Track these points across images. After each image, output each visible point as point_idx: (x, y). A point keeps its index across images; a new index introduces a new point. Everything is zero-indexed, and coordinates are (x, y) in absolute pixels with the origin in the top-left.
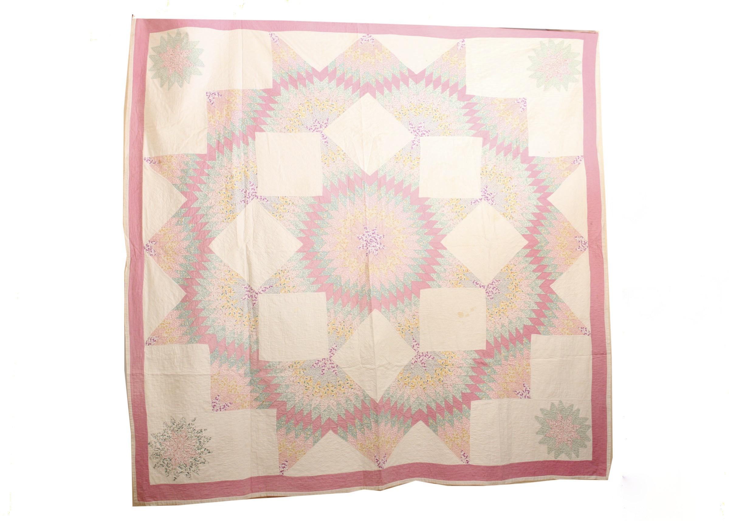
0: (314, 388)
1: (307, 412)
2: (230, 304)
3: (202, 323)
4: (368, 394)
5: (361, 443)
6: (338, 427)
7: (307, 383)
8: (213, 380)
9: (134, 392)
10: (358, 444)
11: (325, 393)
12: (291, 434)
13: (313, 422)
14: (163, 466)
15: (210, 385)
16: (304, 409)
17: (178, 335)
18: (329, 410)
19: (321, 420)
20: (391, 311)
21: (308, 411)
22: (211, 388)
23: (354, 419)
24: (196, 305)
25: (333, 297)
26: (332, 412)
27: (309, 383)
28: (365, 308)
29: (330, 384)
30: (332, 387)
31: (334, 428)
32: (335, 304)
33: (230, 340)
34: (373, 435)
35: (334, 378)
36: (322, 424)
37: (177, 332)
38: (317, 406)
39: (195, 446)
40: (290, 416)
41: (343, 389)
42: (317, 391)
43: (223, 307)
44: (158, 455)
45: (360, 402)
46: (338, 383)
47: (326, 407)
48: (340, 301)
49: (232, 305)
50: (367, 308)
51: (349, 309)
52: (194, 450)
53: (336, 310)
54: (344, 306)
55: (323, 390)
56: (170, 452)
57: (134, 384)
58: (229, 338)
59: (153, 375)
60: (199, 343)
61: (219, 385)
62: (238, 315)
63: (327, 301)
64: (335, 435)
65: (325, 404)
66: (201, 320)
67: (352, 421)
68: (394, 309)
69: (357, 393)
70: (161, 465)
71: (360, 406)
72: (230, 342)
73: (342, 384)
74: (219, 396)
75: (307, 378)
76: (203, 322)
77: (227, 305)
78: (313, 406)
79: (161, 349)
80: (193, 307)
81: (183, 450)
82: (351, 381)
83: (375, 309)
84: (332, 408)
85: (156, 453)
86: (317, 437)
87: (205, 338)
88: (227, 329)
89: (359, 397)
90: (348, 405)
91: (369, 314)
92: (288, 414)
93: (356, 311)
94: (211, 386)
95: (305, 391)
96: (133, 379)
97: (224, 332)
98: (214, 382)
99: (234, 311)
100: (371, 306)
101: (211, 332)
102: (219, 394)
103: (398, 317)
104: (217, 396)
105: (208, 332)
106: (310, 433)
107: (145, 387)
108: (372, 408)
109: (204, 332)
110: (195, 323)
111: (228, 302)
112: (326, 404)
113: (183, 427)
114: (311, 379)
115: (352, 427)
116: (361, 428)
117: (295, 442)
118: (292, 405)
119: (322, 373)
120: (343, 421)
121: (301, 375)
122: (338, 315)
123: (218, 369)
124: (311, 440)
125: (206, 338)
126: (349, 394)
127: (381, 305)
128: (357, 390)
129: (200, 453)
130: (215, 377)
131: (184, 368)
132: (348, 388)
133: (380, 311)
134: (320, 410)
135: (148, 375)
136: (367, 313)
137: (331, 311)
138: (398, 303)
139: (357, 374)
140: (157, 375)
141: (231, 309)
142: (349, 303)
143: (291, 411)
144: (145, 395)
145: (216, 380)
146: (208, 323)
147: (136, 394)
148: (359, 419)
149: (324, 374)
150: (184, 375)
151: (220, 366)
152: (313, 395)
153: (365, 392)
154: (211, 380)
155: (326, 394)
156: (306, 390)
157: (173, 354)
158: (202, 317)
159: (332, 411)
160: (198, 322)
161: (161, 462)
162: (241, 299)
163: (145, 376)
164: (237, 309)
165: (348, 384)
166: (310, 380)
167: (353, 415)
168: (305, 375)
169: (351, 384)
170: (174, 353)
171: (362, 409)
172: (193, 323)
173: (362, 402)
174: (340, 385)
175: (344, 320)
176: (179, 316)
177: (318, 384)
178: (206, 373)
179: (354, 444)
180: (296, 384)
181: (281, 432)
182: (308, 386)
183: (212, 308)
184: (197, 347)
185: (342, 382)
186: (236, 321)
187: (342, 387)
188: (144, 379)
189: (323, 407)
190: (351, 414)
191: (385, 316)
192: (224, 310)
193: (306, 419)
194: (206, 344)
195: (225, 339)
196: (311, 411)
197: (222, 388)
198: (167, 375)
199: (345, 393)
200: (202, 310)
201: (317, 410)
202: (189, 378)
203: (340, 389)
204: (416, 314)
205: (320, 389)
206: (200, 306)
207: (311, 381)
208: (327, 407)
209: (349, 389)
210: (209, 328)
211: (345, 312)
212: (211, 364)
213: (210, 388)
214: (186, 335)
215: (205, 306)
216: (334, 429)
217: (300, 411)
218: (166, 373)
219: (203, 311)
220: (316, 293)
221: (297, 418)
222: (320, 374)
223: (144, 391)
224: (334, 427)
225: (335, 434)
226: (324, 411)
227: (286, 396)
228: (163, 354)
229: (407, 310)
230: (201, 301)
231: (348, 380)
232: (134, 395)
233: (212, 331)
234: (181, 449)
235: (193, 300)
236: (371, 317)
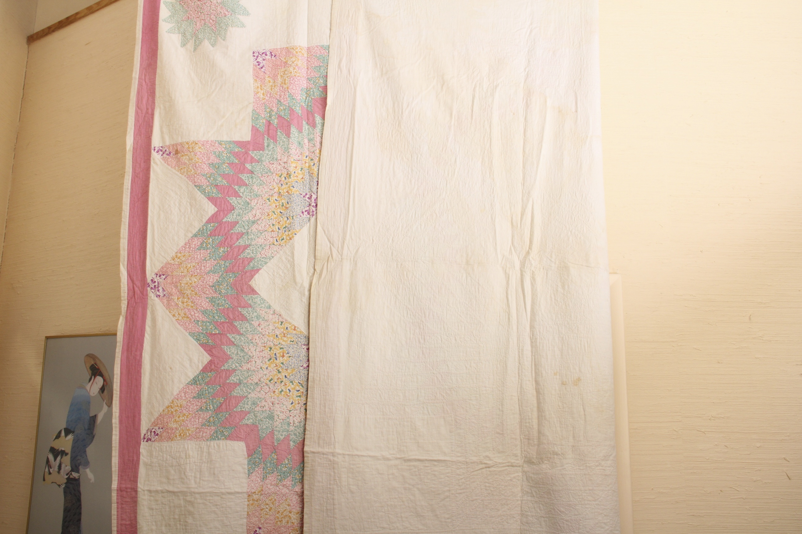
2: (282, 376)
3: (236, 407)
8: (251, 502)
9: (122, 520)
15: (246, 510)
17: (195, 426)
22: (248, 515)
24: (227, 377)
33: (282, 435)
37: (193, 420)
43: (270, 381)
49: (285, 376)
57: (123, 506)
58: (279, 432)
59: (150, 491)
60: (231, 440)
61: (261, 510)
62: (296, 393)
66: (234, 402)
72: (282, 438)
74: (260, 528)
76: (238, 405)
77: (276, 377)
79: (166, 447)
80: (221, 380)
87: (240, 431)
88: (276, 417)
94: (248, 512)
96: (122, 497)
97: (271, 422)
98: (252, 504)
99: (289, 388)
101: (249, 422)
102: (261, 526)
104: (258, 530)
105: (245, 422)
107: (138, 511)
109: (238, 421)
110: (224, 406)
111: (279, 372)
123: (261, 484)
125: (242, 431)
130: (255, 497)
131: (203, 481)
135: (144, 491)
140: (157, 491)
141: (283, 383)
144: (138, 524)
145: (257, 501)
146: (246, 406)
147: (124, 522)
150: (203, 493)
151: (264, 478)
154: (248, 501)
157: (184, 458)
158: (236, 397)
160: (229, 406)
163: (138, 493)
170: (186, 456)
172: (221, 406)
176: (198, 394)
178: (240, 490)
183: (253, 383)
184: (226, 446)
186: (292, 404)
188: (137, 498)
192: (271, 386)
194: (240, 441)
195: (272, 433)
197: (266, 514)
198: (173, 493)
200: (236, 385)
206: (233, 379)
210: (246, 415)
212: (249, 475)
213: (246, 516)
214: (208, 426)
215: (241, 378)
218: (171, 489)
219: (238, 388)
223: (136, 517)
228: (169, 457)
230: (234, 370)
232: (121, 525)
233: (251, 420)
235: (223, 368)
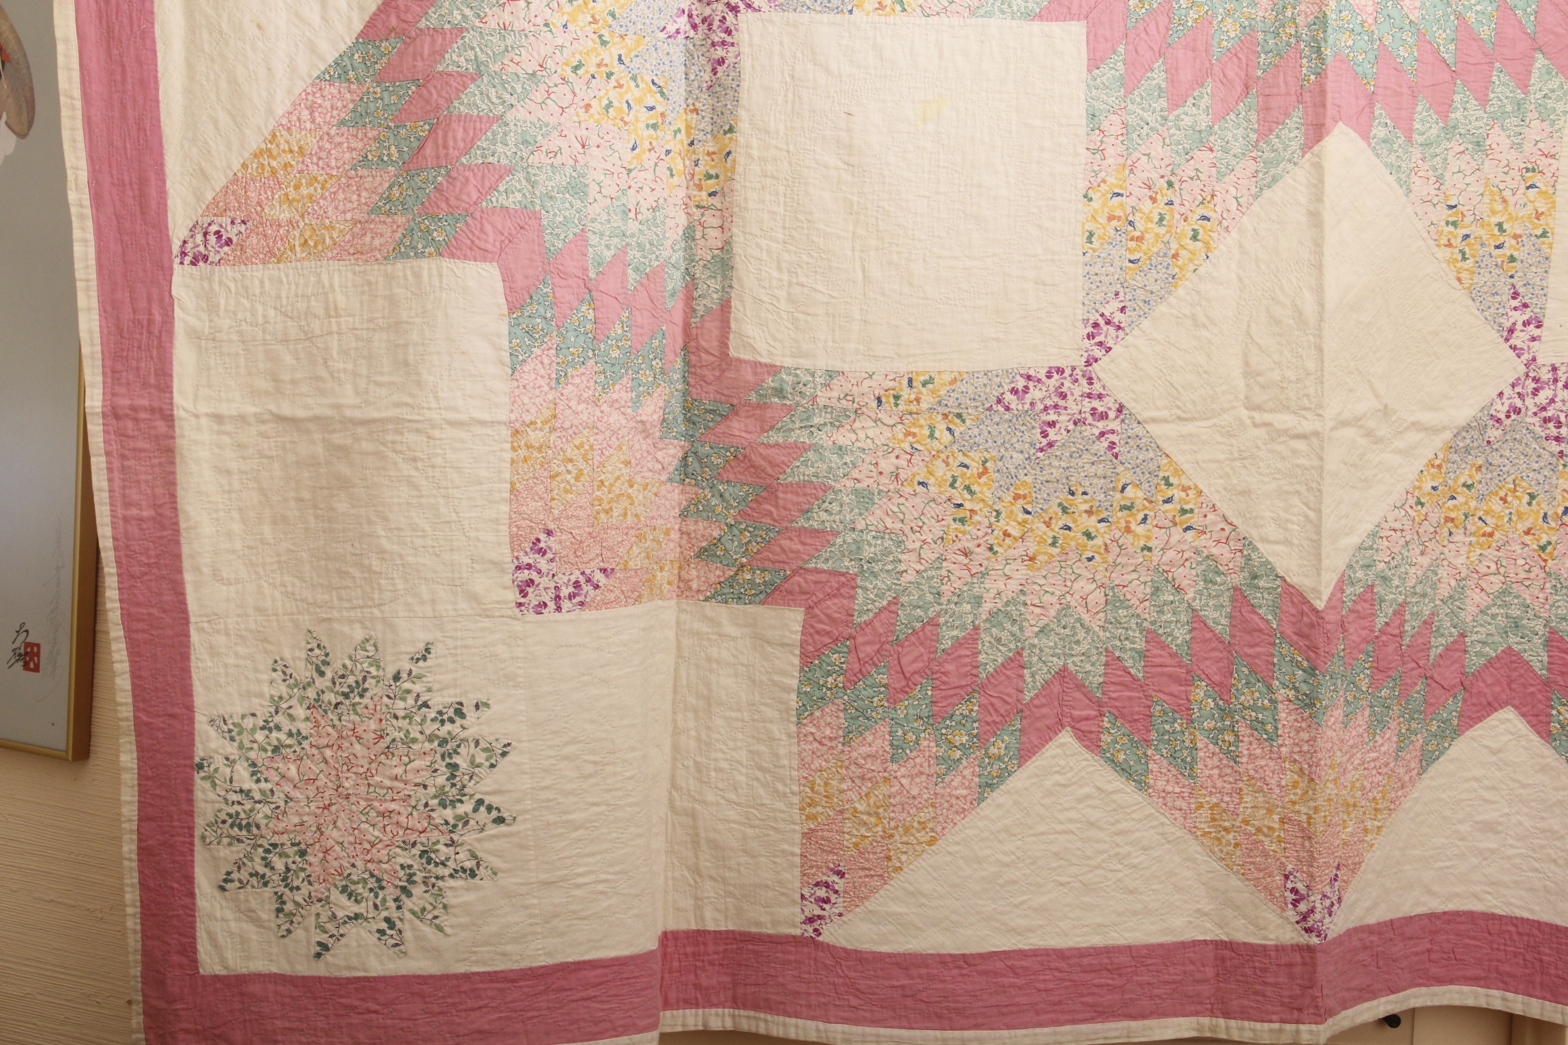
0: (998, 513)
1: (955, 633)
2: (609, 56)
3: (466, 151)
4: (1270, 559)
5: (1217, 805)
6: (1102, 715)
7: (968, 488)
8: (522, 453)
9: (127, 505)
10: (1200, 806)
11: (1053, 544)
12: (870, 738)
13: (983, 687)
14: (266, 884)
15: (507, 475)
16: (942, 620)
17: (349, 216)
18: (1068, 631)
19: (1021, 676)
20: (1419, 139)
21: (963, 627)
22: (513, 490)
23: (1188, 683)
24: (439, 54)
25: (1121, 49)
26: (1078, 642)
27: (974, 488)
28: (1287, 115)
29: (1079, 498)
30: (1089, 512)
31: (1087, 719)
32: (1129, 92)
33: (608, 247)
34: (1283, 770)
35: (1100, 472)
36: (1028, 696)
37: (341, 196)
38: (1007, 604)
39: (425, 787)
40: (870, 649)
41: (1140, 529)
42: (1011, 531)
43: (576, 68)
44: (240, 829)
45: (1225, 599)
46: (1118, 495)
47: (1053, 613)
48: (1158, 76)
49: (620, 59)
50: (1297, 116)
51: (1204, 121)
52: (421, 807)
53: (1131, 120)
54: (1176, 102)
55: (1043, 527)
56: (300, 815)
57: (126, 463)
58: (602, 235)
59: (218, 418)
60: (452, 256)
61: (552, 477)
62: (644, 116)
63: (1089, 71)
64: (1088, 755)
65: (1047, 598)
66: (460, 134)
67: (1176, 689)
68: (1434, 131)
69: (1215, 551)
70: (257, 874)
71: (1224, 621)
72: (608, 255)
73: (1139, 504)
74: (549, 533)
75: (967, 461)
76: (472, 142)
77: (595, 60)
78: (987, 606)
79: (262, 282)
80: (420, 64)
81: (363, 803)
82: (1185, 489)
83: (1340, 124)
84: (1079, 620)
85: (230, 815)
86: (999, 758)
87: (482, 230)
88: (593, 189)
89: (1218, 573)
90: (1161, 612)
91: (1306, 148)
92: (860, 640)
93: (1240, 132)
94: (512, 484)
95: (954, 525)
96: (121, 434)
97: (578, 204)
98: (525, 460)
99: (628, 97)
100: (1324, 106)
101: (512, 201)
102: (551, 526)
103: (1448, 176)
104: (543, 537)
105: (498, 199)
106: (965, 739)
107: (180, 478)
108: (1289, 632)
109: (475, 195)
110: (429, 150)
111: (604, 43)
112: (1054, 600)
113: (365, 690)
114: (985, 471)
115: (1175, 720)
116: (1222, 731)
117: (886, 780)
118: (880, 596)
119: (1044, 441)
120: (1132, 690)
121: (936, 445)
122: (1143, 149)
123: (550, 397)
124: (967, 772)
125: (488, 228)
126: (1170, 554)
127: (1371, 105)
128: (1215, 537)
129: (452, 822)
130: (535, 437)
131: (377, 384)
132: (1167, 523)
133: (1366, 136)
134: (1021, 629)
135: (197, 416)
136: (1295, 145)
137: (1105, 126)
138: (1457, 98)
139: (1222, 457)
140: (242, 418)
141: (613, 82)
142: (1202, 85)
143: (877, 624)
144: (182, 518)
145: (539, 449)
146: (500, 148)
147: (134, 511)
148: (1212, 683)
149: (1050, 445)
150: (374, 421)
151: (560, 379)
152: (991, 549)
153: (1255, 549)
154: (513, 449)
155: (1055, 551)
156: (958, 525)
157: (321, 312)
158: (468, 118)
159: (1081, 634)
160: (445, 147)
161: (258, 860)
162: (663, 35)
163: (176, 423)
164: (642, 85)
165: (1167, 506)
166: (980, 476)
167: (1186, 660)
168: (955, 447)
169: (1186, 507)
170: (327, 309)
171: (1233, 636)
172: (421, 148)
173: (1233, 600)
174: (1129, 508)
175: (1173, 173)
176: (354, 111)
177: (1017, 497)
178: (486, 416)
179: (1178, 804)
180: (908, 490)
181: (818, 728)
182: (968, 505)
183: (520, 72)
184: (441, 276)
185: (1140, 494)
186: (633, 149)
187: (1140, 516)
188: (173, 437)
189: (1037, 611)
190: (1173, 655)
191: (1386, 165)
192: (579, 86)
193: (950, 667)
194: (485, 260)
195: (581, 237)
196: (976, 628)
197: (566, 491)
198: (293, 421)
199: (1150, 549)
200: (465, 79)
201: (1008, 625)
202: (398, 438)
203: (1128, 530)
204: (1543, 162)
205: (1025, 521)
206: (456, 59)
207: (984, 479)
208: (1059, 612)
209: (1173, 530)
210: (501, 177)
211: (1179, 135)
212: (514, 370)
213: (507, 495)
214: (388, 213)
215: (482, 57)
216: (1083, 725)
217: (923, 628)
218: (287, 409)
219: (472, 88)
220: (1037, 27)
221: (904, 661)
222: (1032, 444)
223: (173, 496)
224: (1084, 713)
225: (1083, 750)
226: (1041, 631)
227: (854, 547)
228: (272, 313)
229: (1498, 138)
230: (459, 31)
231: (1168, 484)
232: (126, 519)
233: (519, 196)
234: (353, 799)
235: (422, 24)
236: (1319, 167)
